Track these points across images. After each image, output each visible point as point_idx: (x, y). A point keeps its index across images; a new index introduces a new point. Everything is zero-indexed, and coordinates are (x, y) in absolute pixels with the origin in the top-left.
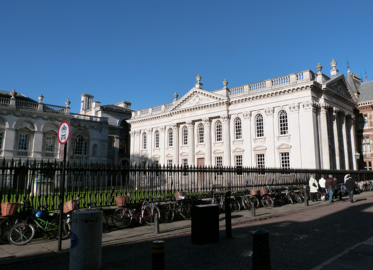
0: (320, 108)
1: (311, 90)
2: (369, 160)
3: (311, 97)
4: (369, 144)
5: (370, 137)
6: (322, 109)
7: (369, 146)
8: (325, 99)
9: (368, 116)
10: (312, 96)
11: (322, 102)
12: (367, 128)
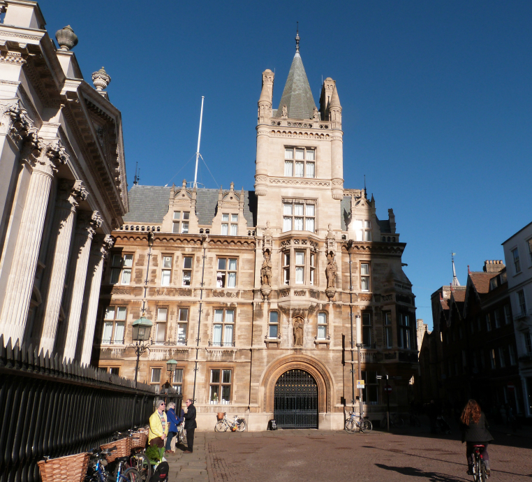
0: (36, 151)
1: (24, 67)
2: (115, 363)
3: (15, 89)
4: (122, 323)
5: (129, 307)
6: (43, 158)
7: (121, 328)
8: (60, 129)
9: (137, 256)
10: (21, 88)
11: (48, 133)
12: (128, 284)
